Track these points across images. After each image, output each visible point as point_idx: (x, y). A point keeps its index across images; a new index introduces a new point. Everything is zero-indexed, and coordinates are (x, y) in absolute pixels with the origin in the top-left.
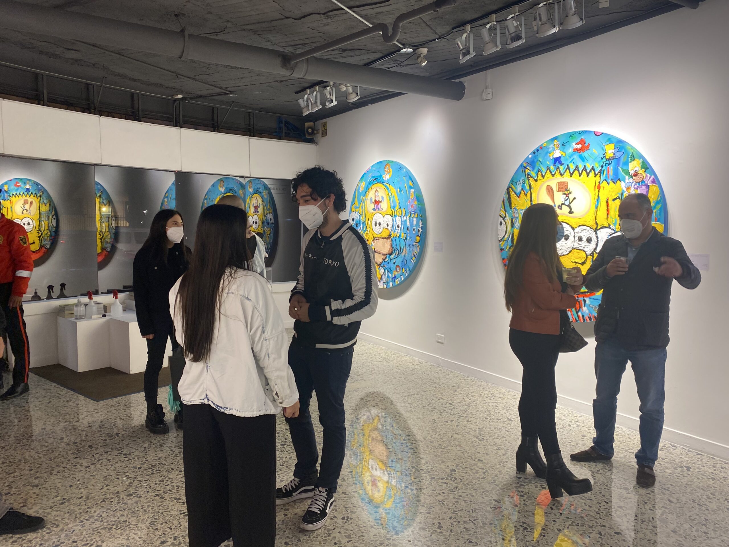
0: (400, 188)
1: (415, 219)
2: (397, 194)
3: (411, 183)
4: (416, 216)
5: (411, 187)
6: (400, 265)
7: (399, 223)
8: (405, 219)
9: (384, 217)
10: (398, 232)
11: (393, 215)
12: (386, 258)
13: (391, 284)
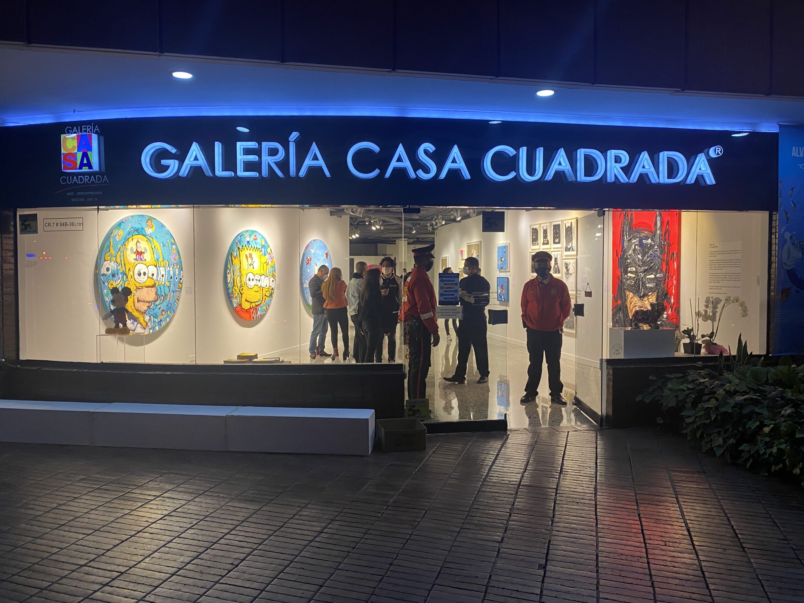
0: (163, 243)
1: (177, 270)
2: (161, 248)
3: (172, 240)
4: (178, 267)
5: (172, 244)
6: (165, 309)
7: (163, 273)
8: (169, 269)
9: (147, 267)
10: (163, 281)
11: (157, 266)
12: (151, 305)
13: (157, 328)
